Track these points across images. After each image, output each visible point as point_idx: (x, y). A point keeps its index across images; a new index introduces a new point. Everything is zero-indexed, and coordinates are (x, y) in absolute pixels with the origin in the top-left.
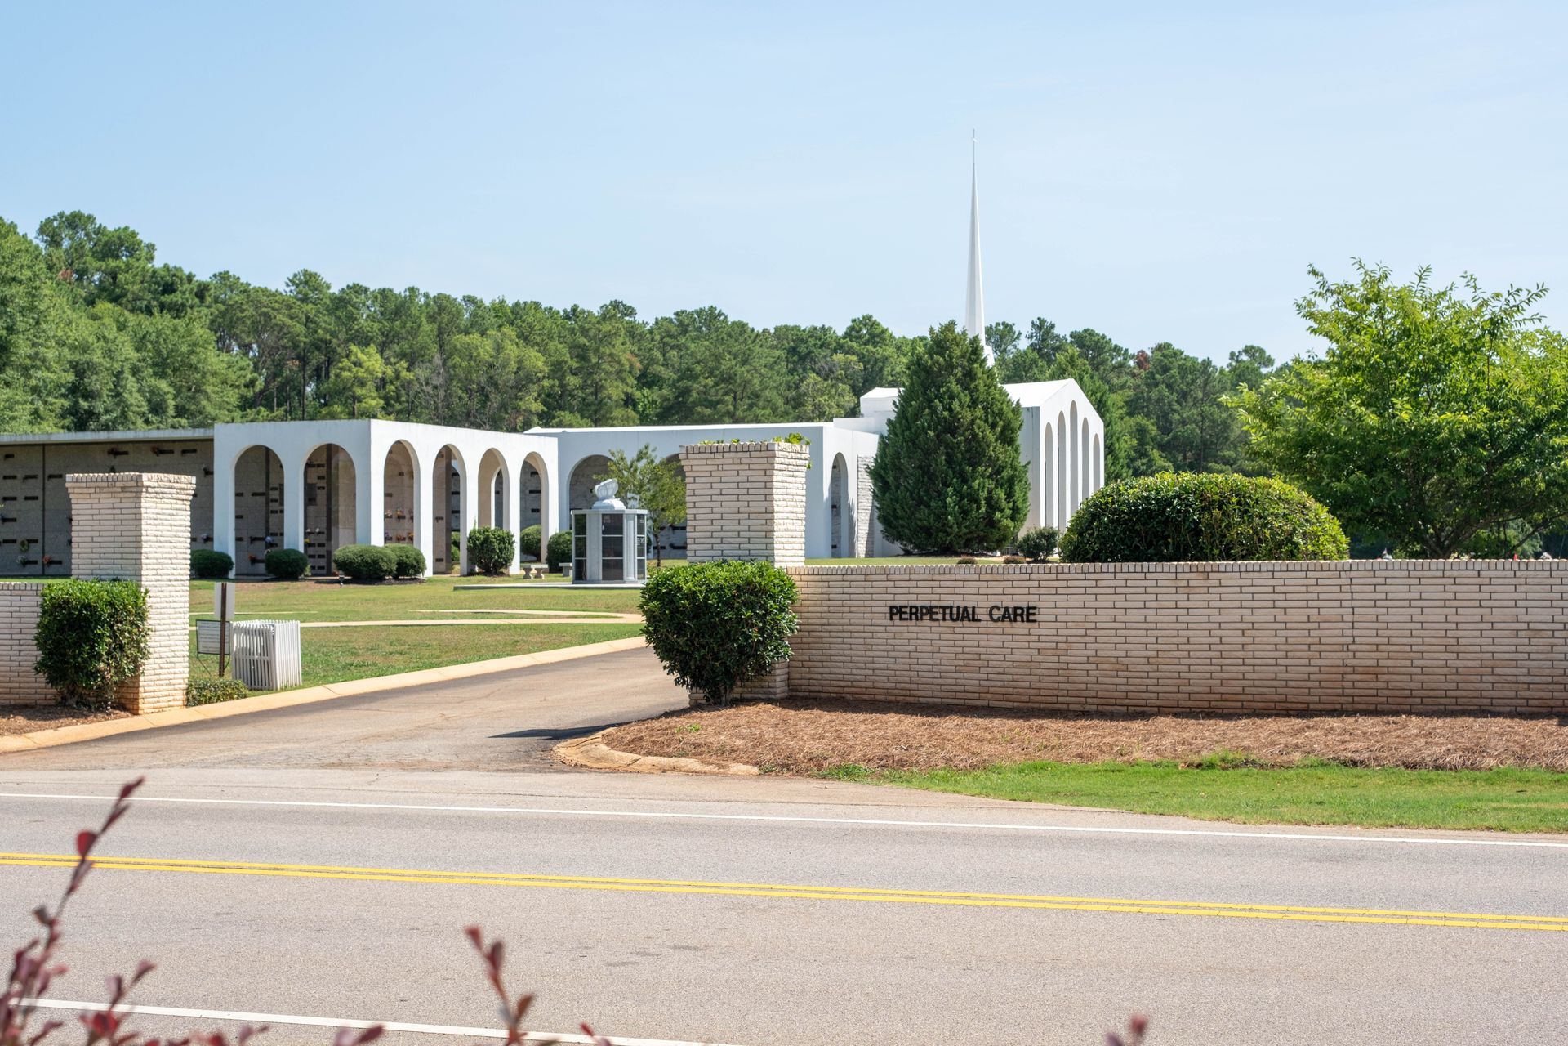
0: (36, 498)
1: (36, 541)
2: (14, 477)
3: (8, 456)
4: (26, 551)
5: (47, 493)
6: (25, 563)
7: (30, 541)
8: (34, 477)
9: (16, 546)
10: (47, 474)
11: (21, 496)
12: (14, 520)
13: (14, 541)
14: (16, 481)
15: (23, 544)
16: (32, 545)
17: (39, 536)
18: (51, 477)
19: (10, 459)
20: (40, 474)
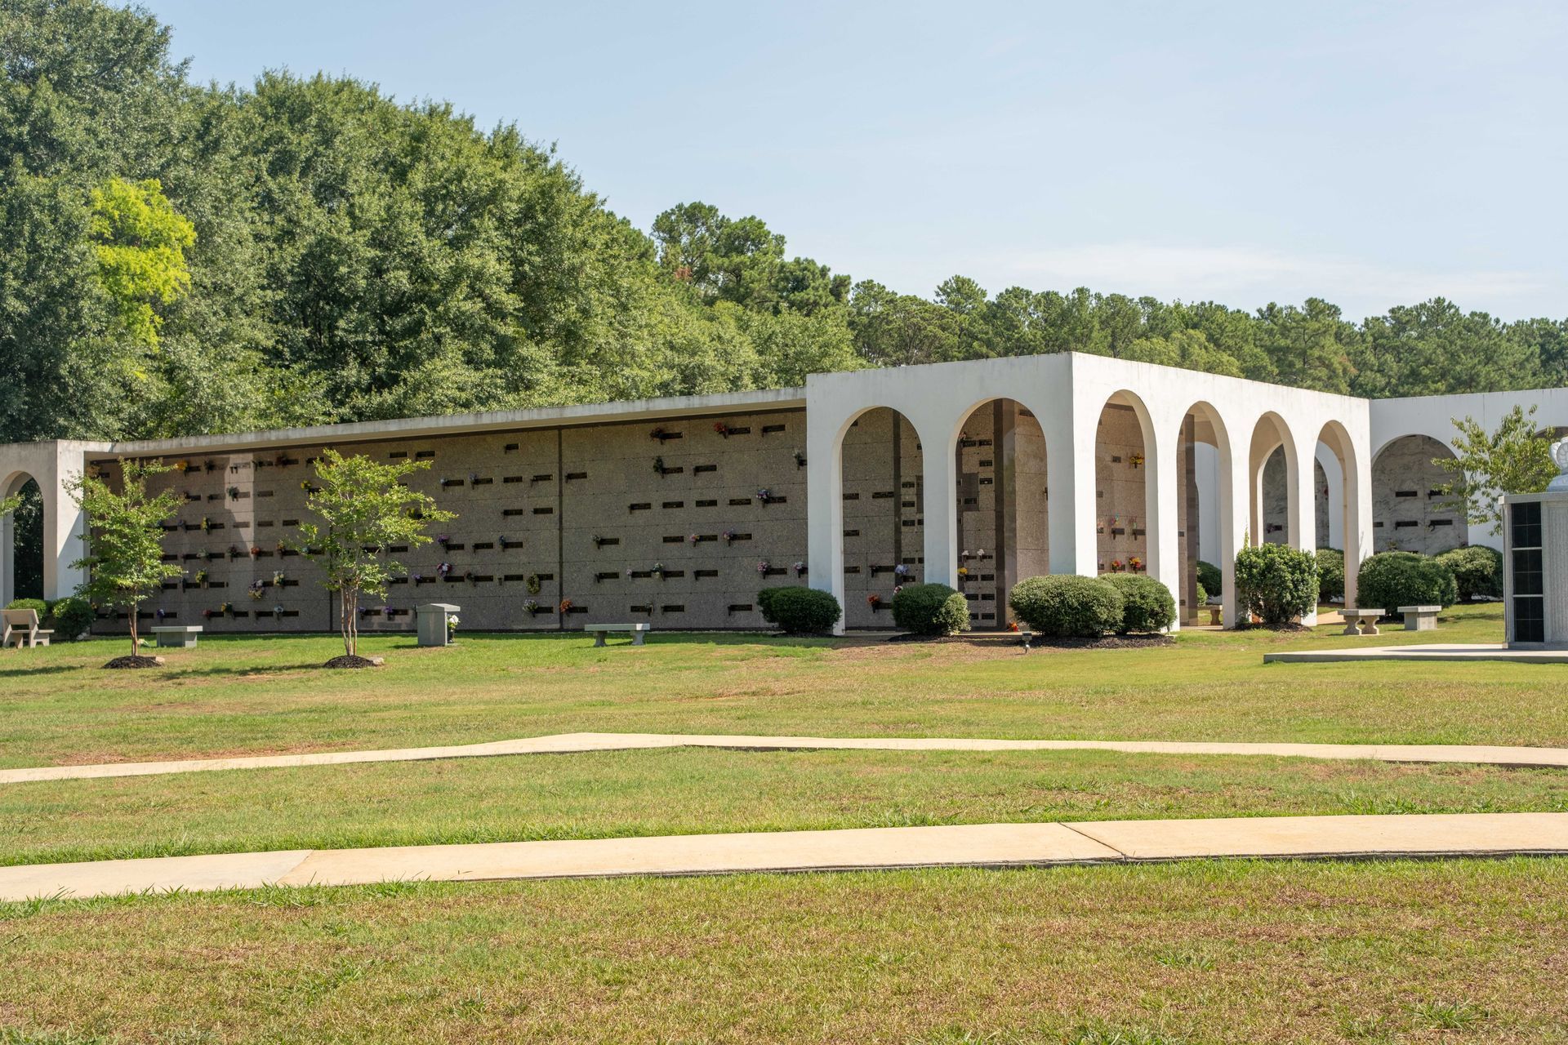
0: (549, 511)
1: (550, 577)
2: (519, 479)
3: (509, 448)
4: (537, 592)
5: (566, 500)
6: (536, 611)
7: (541, 577)
8: (547, 478)
9: (523, 585)
10: (564, 474)
11: (528, 509)
12: (519, 545)
13: (520, 578)
14: (521, 485)
15: (531, 582)
16: (545, 583)
17: (554, 569)
18: (570, 477)
19: (514, 451)
20: (555, 477)
